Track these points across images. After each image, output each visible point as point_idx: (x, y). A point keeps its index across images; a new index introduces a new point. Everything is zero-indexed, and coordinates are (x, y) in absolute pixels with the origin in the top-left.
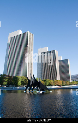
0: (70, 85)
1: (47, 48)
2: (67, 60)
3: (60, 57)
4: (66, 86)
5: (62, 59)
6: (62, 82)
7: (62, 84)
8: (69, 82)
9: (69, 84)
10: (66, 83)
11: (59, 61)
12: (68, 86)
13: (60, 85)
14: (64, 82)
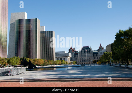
0: (53, 64)
1: (26, 14)
2: (52, 32)
3: (43, 27)
4: (48, 66)
5: (44, 31)
6: (44, 61)
7: (43, 63)
8: (52, 61)
9: (51, 64)
10: (48, 62)
11: (41, 32)
12: (50, 66)
13: (40, 64)
14: (46, 61)
